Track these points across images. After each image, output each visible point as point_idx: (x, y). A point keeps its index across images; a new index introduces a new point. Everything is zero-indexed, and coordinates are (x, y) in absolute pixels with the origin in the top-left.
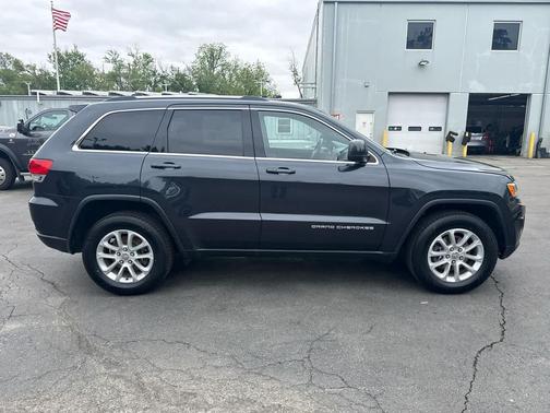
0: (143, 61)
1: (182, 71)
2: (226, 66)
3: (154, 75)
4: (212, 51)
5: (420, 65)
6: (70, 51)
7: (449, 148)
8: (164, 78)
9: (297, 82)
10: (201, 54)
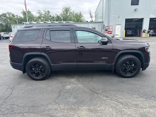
0: (47, 13)
1: (58, 15)
2: (71, 13)
3: (51, 16)
4: (66, 9)
5: (135, 10)
7: (144, 35)
8: (53, 17)
9: (91, 17)
10: (64, 10)
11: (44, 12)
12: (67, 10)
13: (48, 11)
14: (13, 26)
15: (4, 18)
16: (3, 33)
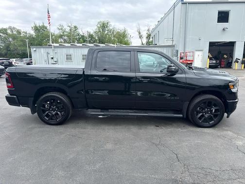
0: (73, 29)
1: (92, 33)
2: (109, 31)
3: (79, 35)
4: (104, 24)
6: (40, 25)
7: (236, 66)
8: (83, 36)
9: (141, 37)
10: (99, 26)
11: (69, 28)
12: (104, 26)
13: (75, 27)
14: (35, 49)
15: (4, 35)
16: (14, 59)
